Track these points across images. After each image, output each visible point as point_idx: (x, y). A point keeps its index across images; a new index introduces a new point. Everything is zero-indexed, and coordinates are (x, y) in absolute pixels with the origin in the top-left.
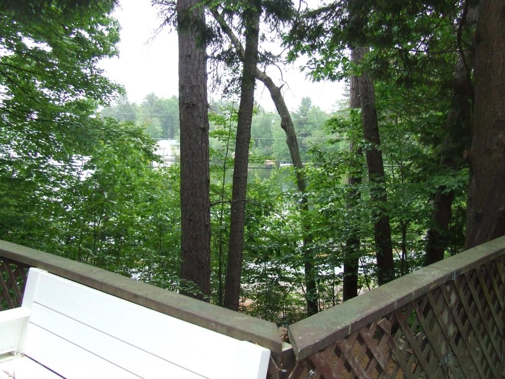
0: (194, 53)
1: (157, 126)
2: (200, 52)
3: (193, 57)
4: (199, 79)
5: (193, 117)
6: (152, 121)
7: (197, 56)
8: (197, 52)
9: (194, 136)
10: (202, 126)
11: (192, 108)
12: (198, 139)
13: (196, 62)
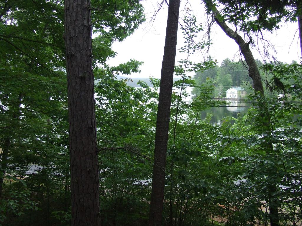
0: (71, 6)
1: (229, 79)
2: (78, 4)
3: (71, 9)
4: (77, 30)
5: (72, 66)
6: (226, 76)
7: (75, 7)
8: (75, 4)
9: (74, 85)
10: (80, 76)
11: (71, 58)
12: (77, 88)
13: (74, 14)
